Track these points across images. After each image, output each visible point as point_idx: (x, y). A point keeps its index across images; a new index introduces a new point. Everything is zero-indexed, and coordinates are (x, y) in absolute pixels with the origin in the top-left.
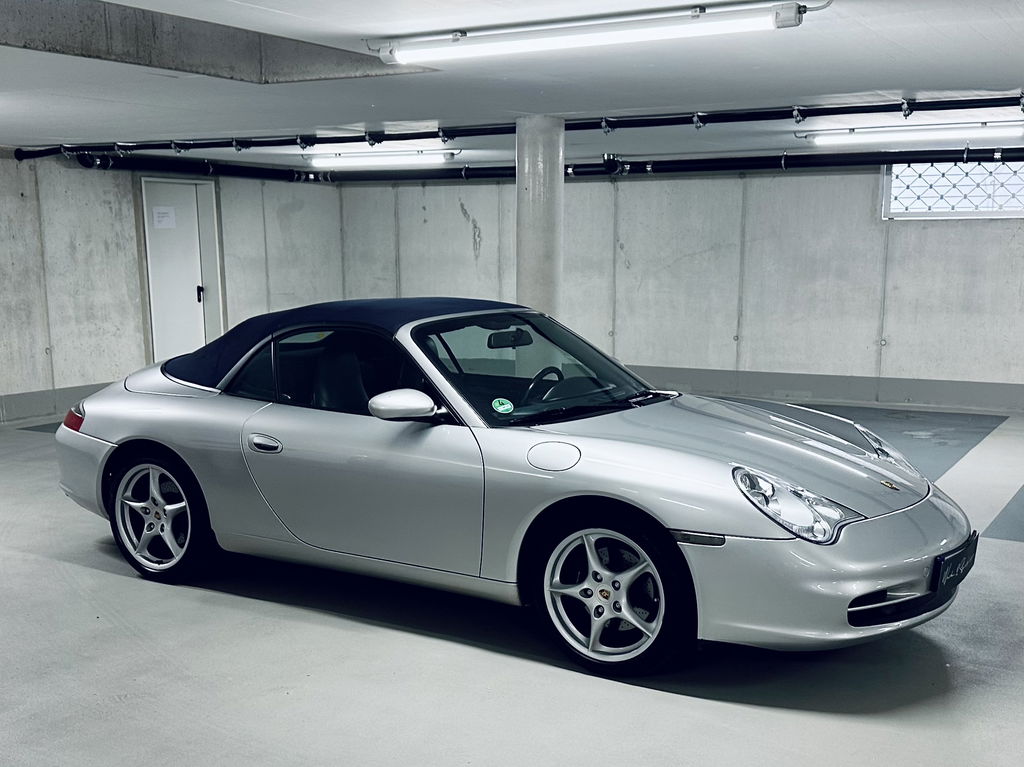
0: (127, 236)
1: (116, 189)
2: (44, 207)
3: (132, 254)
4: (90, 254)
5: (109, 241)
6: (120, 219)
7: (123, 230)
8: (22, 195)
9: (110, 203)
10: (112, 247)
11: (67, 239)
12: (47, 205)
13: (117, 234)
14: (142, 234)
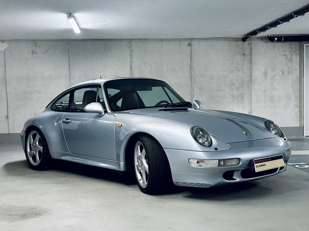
0: (294, 68)
1: (291, 50)
2: (254, 59)
3: (296, 75)
4: (274, 76)
5: (285, 71)
6: (291, 62)
7: (293, 66)
8: (244, 54)
9: (287, 55)
10: (286, 73)
11: (263, 70)
12: (254, 58)
13: (289, 67)
14: (302, 68)
